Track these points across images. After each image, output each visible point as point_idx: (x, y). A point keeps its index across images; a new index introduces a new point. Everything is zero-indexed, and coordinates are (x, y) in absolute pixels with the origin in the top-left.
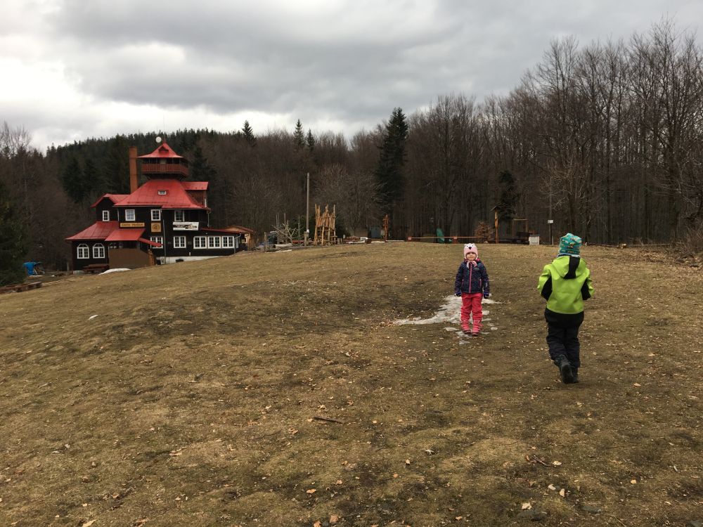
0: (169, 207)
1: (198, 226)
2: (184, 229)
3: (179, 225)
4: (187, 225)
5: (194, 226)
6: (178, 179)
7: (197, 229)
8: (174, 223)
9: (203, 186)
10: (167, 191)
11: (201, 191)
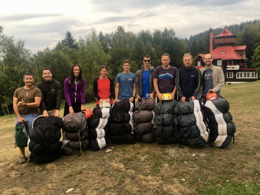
0: (225, 59)
1: (239, 68)
2: (232, 69)
3: (230, 67)
4: (233, 67)
5: (237, 67)
6: (232, 46)
7: (238, 69)
8: (227, 66)
9: (244, 47)
10: (226, 52)
11: (243, 50)
